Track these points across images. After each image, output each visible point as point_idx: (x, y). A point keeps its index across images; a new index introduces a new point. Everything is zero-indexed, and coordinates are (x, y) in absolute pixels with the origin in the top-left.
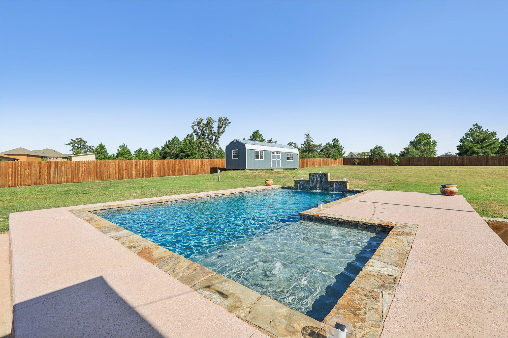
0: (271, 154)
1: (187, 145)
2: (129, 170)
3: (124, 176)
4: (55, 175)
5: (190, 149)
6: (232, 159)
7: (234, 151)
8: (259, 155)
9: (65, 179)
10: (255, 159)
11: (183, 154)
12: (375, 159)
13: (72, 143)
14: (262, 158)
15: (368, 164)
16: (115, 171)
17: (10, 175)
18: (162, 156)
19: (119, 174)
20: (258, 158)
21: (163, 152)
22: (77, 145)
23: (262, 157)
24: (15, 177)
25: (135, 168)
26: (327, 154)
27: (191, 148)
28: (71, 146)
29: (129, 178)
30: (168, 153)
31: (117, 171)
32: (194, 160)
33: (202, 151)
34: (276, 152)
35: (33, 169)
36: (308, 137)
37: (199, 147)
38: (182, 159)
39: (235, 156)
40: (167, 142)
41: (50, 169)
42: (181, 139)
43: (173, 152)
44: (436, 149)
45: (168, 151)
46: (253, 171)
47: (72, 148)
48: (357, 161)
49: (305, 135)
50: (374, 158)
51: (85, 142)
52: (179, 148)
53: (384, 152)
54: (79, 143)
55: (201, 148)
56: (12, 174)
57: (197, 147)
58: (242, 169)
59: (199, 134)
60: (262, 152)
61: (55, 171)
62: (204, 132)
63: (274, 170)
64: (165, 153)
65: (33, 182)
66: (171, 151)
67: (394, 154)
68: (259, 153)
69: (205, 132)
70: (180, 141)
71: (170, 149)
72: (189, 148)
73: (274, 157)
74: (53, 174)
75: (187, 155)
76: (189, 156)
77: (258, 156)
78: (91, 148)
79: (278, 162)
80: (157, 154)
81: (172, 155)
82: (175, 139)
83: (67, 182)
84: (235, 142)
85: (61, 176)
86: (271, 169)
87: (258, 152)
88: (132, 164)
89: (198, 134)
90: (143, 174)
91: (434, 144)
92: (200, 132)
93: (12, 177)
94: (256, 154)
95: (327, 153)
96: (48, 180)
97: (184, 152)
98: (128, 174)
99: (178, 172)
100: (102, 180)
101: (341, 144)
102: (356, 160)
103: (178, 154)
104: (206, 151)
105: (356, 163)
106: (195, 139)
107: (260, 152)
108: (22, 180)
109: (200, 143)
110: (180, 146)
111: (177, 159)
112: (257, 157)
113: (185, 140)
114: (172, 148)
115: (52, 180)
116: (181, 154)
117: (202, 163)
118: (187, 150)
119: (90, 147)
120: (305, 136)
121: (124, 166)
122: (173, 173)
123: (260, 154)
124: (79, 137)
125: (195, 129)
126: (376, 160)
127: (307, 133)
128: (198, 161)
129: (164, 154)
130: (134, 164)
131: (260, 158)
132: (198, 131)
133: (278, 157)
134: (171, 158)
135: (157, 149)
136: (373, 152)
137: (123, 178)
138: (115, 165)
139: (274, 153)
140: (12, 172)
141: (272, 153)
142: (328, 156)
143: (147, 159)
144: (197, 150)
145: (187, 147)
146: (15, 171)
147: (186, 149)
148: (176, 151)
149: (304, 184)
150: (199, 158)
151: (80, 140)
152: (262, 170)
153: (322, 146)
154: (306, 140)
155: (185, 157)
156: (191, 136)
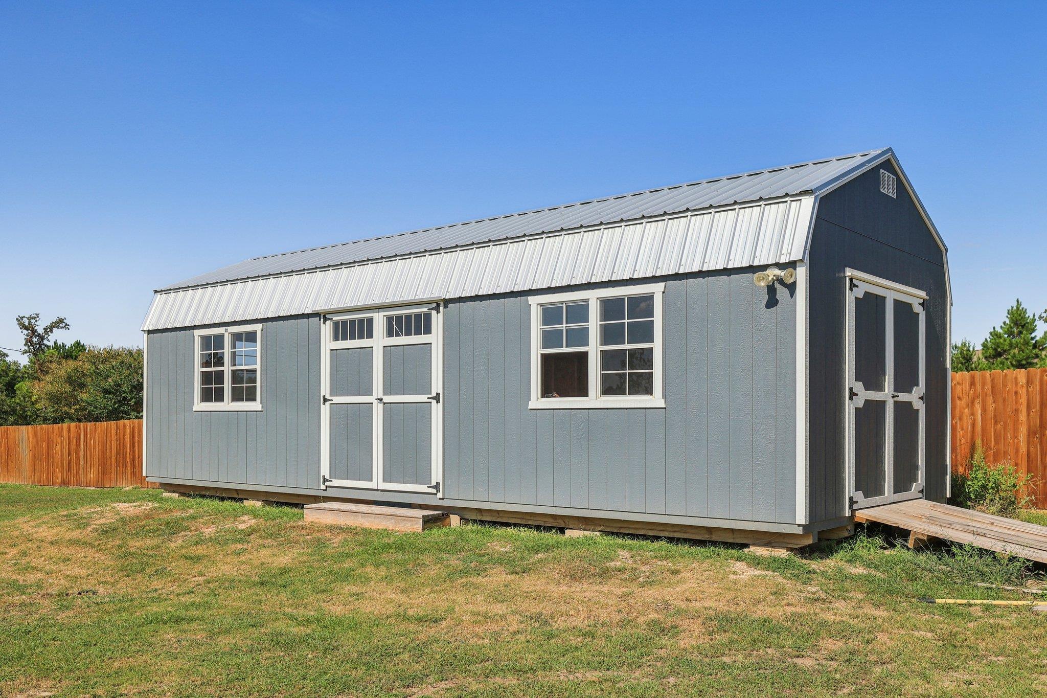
0: (328, 343)
34: (379, 320)
73: (352, 373)
139: (365, 331)
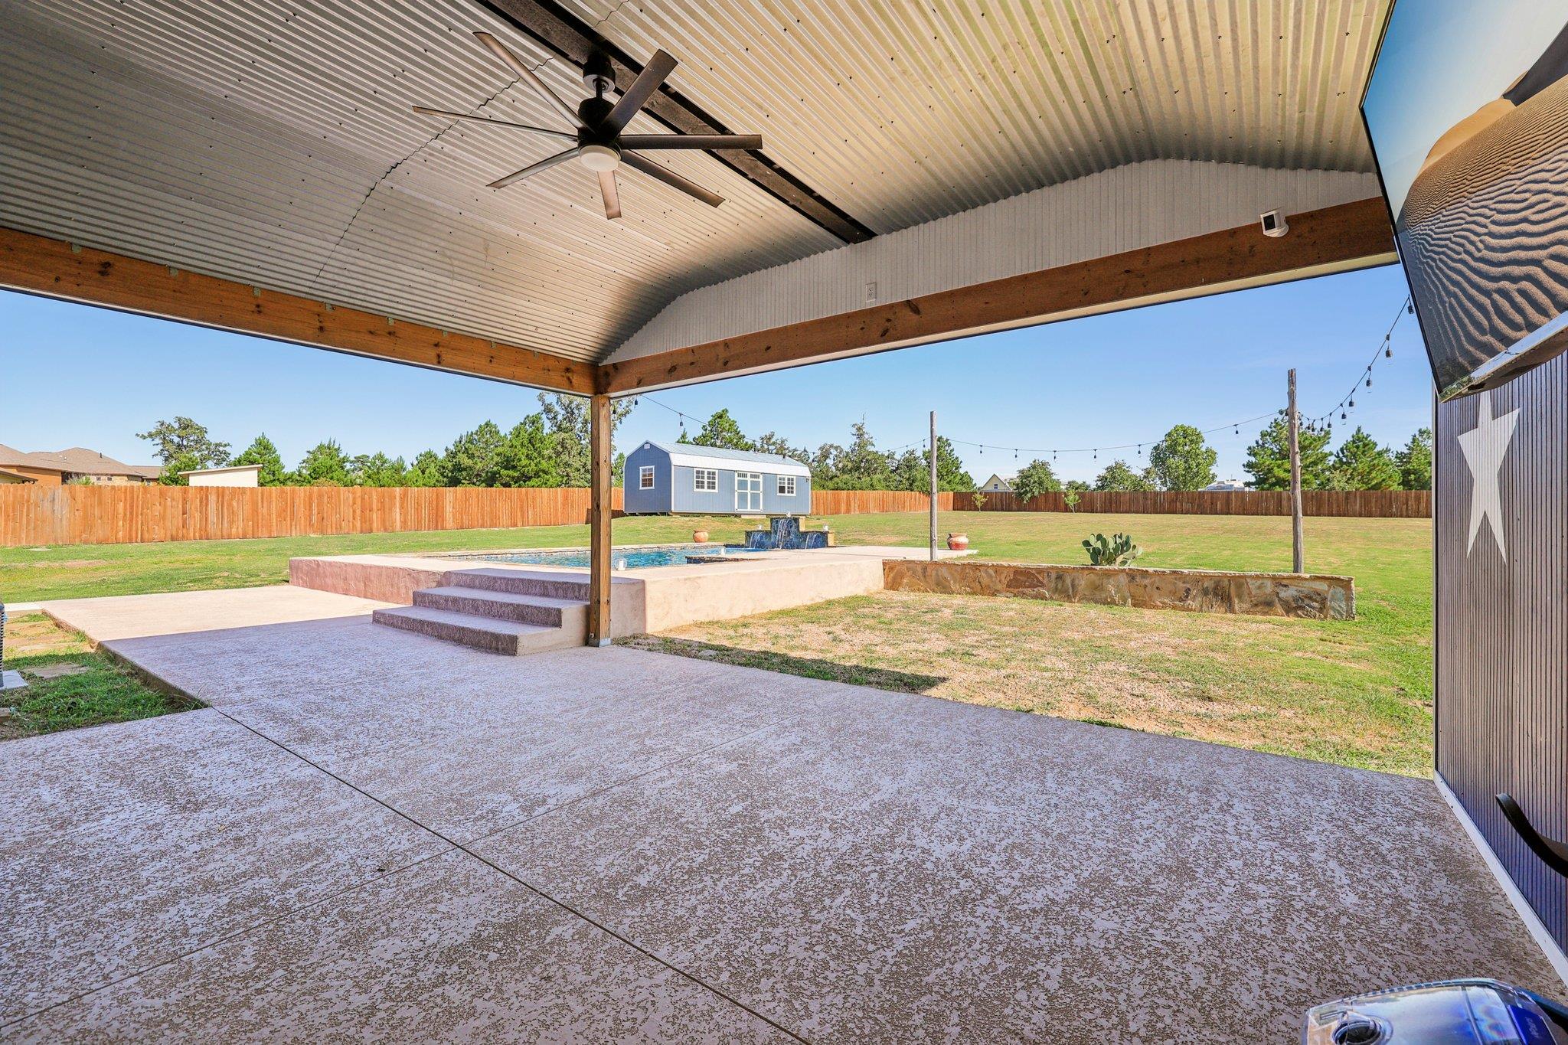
0: (737, 478)
1: (522, 445)
2: (387, 510)
3: (375, 525)
4: (218, 518)
5: (531, 459)
6: (641, 488)
7: (644, 470)
8: (703, 479)
9: (240, 530)
10: (696, 490)
11: (511, 473)
12: (1029, 495)
13: (162, 433)
14: (714, 488)
15: (1015, 507)
16: (354, 511)
17: (121, 516)
18: (447, 477)
19: (364, 520)
20: (703, 487)
21: (450, 465)
22: (176, 440)
23: (712, 485)
24: (131, 521)
25: (402, 507)
26: (908, 479)
27: (535, 454)
28: (158, 441)
29: (386, 530)
30: (465, 469)
31: (358, 512)
32: (544, 490)
33: (567, 464)
34: (749, 474)
35: (169, 503)
36: (860, 432)
37: (558, 454)
38: (507, 485)
39: (647, 482)
40: (461, 438)
41: (207, 505)
42: (505, 429)
43: (479, 466)
44: (1213, 470)
45: (466, 461)
46: (687, 519)
47: (160, 447)
48: (980, 500)
49: (854, 426)
50: (1026, 492)
51: (202, 431)
52: (498, 455)
53: (1054, 477)
54: (183, 433)
55: (562, 456)
56: (125, 515)
57: (554, 456)
58: (663, 514)
59: (560, 417)
60: (714, 473)
61: (217, 510)
62: (572, 413)
63: (743, 517)
64: (458, 468)
65: (169, 536)
66: (476, 463)
67: (1080, 482)
68: (706, 475)
69: (576, 411)
70: (502, 434)
71: (471, 457)
72: (528, 457)
73: (743, 485)
74: (212, 517)
75: (523, 475)
76: (530, 478)
77: (703, 482)
78: (221, 449)
79: (755, 497)
80: (432, 469)
81: (478, 475)
82: (488, 428)
83: (244, 537)
84: (647, 447)
85: (231, 523)
86: (737, 516)
87: (703, 472)
88: (392, 498)
89: (555, 418)
90: (419, 522)
91: (1211, 456)
92: (563, 412)
93: (124, 520)
94: (698, 477)
95: (907, 476)
96: (201, 530)
97: (514, 468)
98: (383, 521)
99: (505, 519)
100: (322, 533)
101: (956, 454)
102: (978, 496)
103: (494, 474)
104: (577, 465)
105: (979, 504)
106: (547, 430)
107: (709, 473)
108: (145, 527)
109: (563, 444)
110: (500, 450)
111: (492, 486)
112: (700, 484)
113: (517, 432)
114: (477, 454)
115: (212, 529)
116: (503, 472)
117: (566, 498)
118: (524, 462)
119: (217, 445)
120: (854, 431)
121: (375, 501)
122: (492, 520)
123: (709, 478)
124: (184, 415)
125: (547, 402)
126: (1033, 498)
127: (859, 422)
128: (556, 493)
129: (452, 472)
130: (398, 498)
131: (709, 488)
132: (557, 408)
133: (755, 485)
134: (474, 484)
135: (430, 456)
136: (1026, 477)
137: (371, 531)
138: (354, 498)
139: (745, 476)
140: (125, 509)
141: (740, 475)
142: (911, 485)
143: (402, 485)
144: (552, 462)
145: (522, 453)
146: (132, 507)
147: (519, 460)
148: (489, 463)
149: (761, 537)
150: (559, 486)
151: (186, 425)
152: (713, 515)
153: (897, 457)
154: (854, 440)
155: (516, 480)
156: (534, 421)
